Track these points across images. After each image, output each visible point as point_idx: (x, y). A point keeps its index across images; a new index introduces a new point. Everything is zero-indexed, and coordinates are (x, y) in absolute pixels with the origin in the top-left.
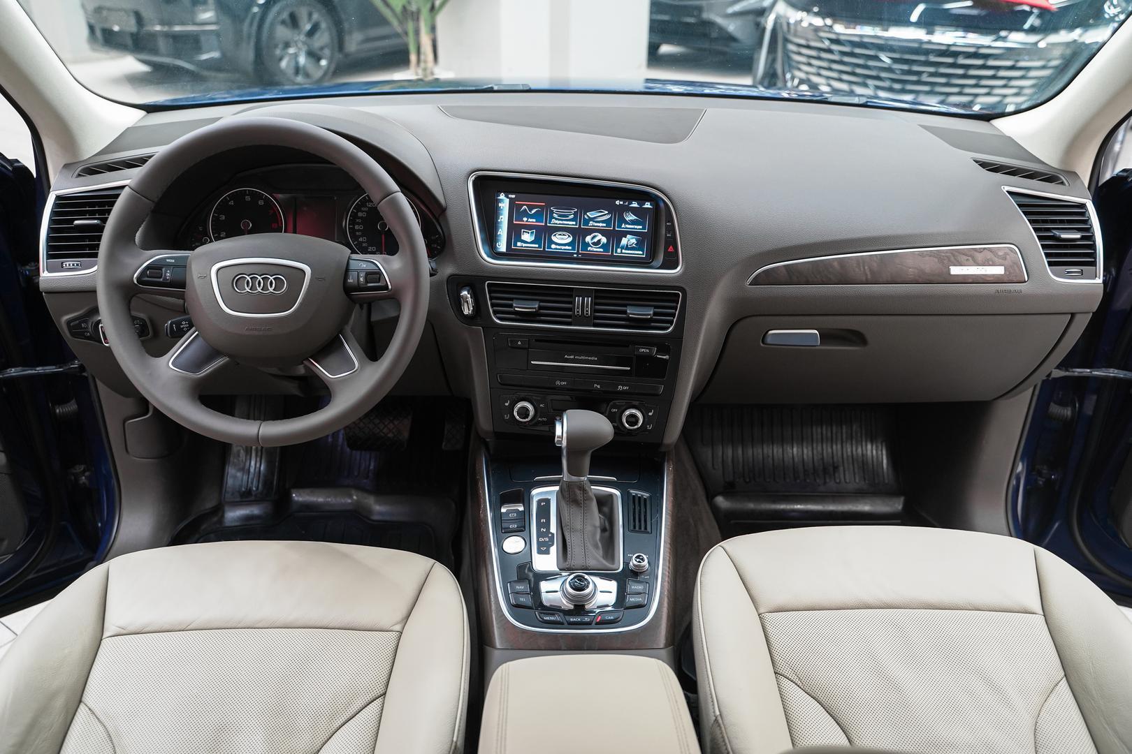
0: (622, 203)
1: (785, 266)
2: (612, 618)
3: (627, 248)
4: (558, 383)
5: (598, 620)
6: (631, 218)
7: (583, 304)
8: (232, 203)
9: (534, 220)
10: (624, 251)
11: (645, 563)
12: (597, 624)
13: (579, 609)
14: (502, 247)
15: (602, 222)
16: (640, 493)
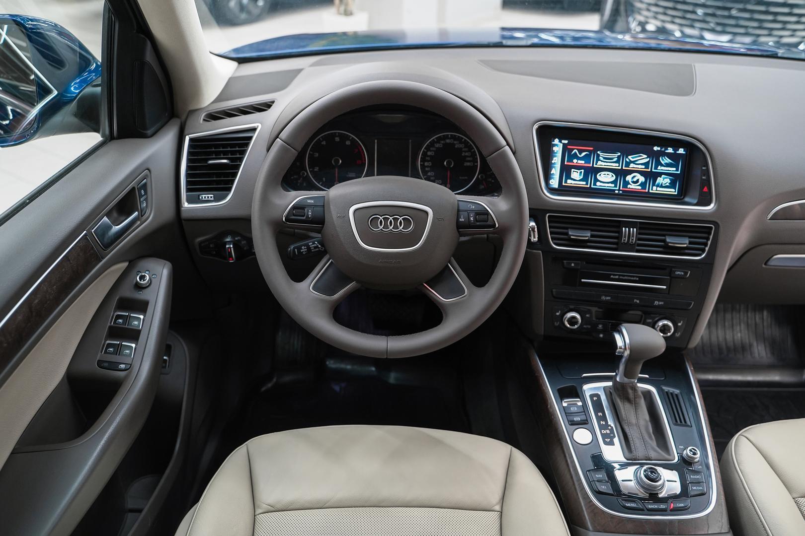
0: (659, 149)
1: (799, 204)
2: (682, 505)
3: (662, 186)
4: (603, 298)
5: (672, 507)
6: (666, 161)
7: (630, 233)
8: (324, 143)
9: (583, 162)
10: (659, 189)
11: (698, 455)
12: (671, 510)
13: (653, 496)
14: (554, 183)
15: (642, 164)
16: (671, 390)
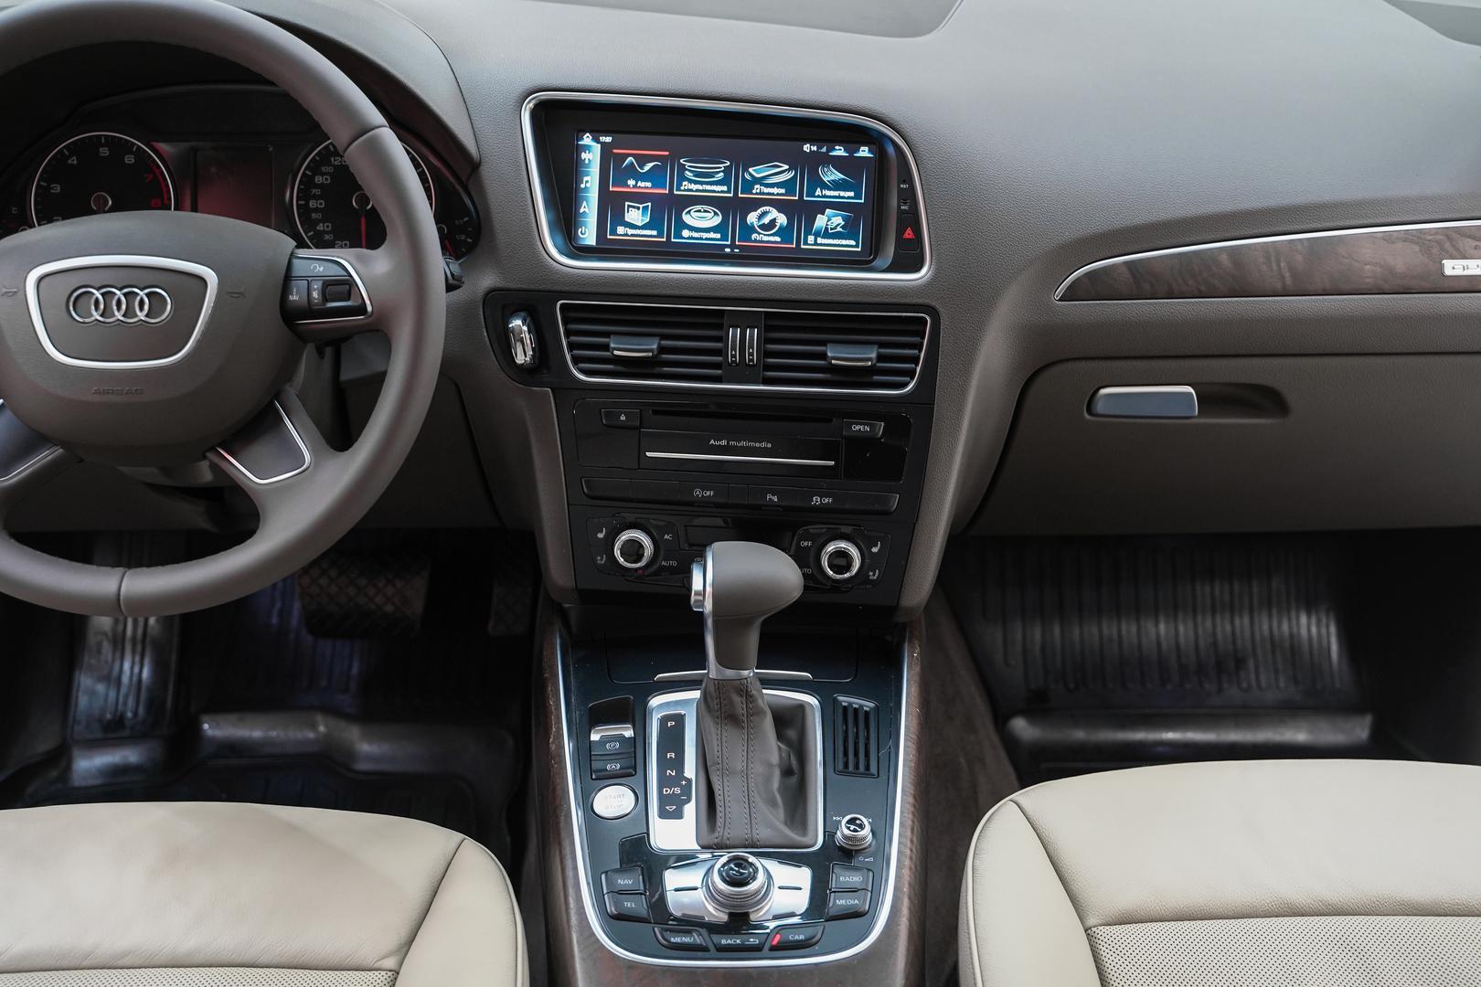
0: (814, 148)
1: (1126, 263)
2: (802, 937)
3: (827, 234)
4: (698, 493)
5: (775, 943)
6: (832, 178)
7: (743, 341)
8: (73, 161)
9: (649, 184)
10: (820, 240)
11: (866, 831)
12: (773, 949)
13: (739, 920)
14: (589, 236)
15: (778, 185)
16: (856, 702)
